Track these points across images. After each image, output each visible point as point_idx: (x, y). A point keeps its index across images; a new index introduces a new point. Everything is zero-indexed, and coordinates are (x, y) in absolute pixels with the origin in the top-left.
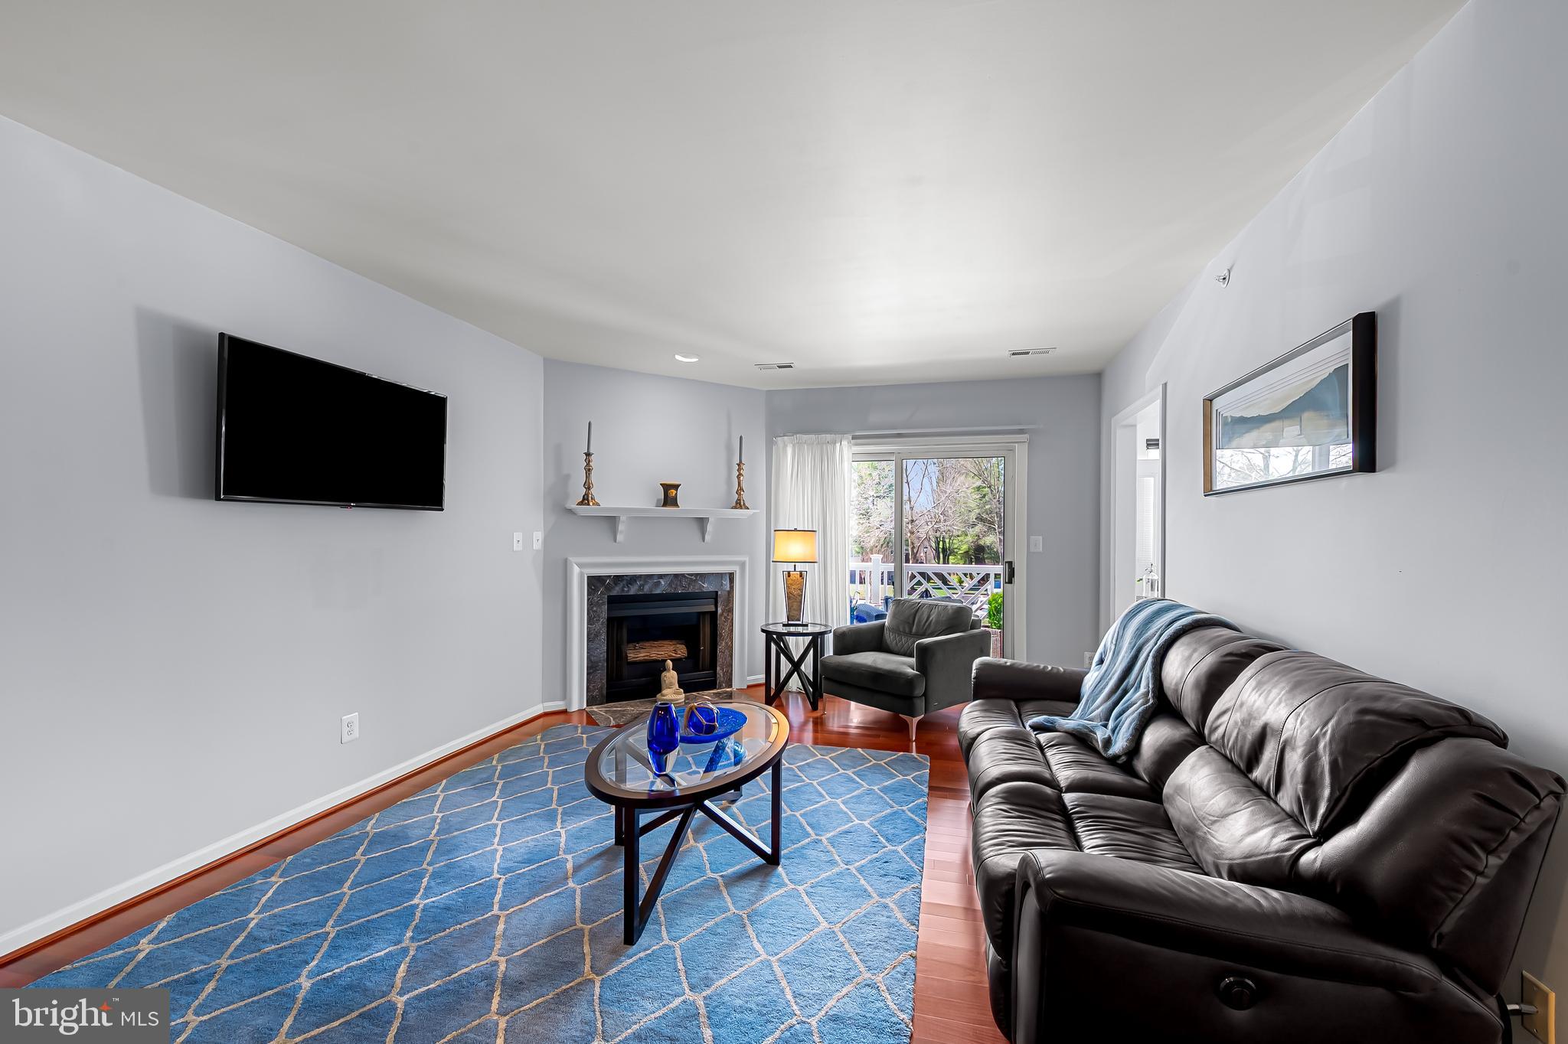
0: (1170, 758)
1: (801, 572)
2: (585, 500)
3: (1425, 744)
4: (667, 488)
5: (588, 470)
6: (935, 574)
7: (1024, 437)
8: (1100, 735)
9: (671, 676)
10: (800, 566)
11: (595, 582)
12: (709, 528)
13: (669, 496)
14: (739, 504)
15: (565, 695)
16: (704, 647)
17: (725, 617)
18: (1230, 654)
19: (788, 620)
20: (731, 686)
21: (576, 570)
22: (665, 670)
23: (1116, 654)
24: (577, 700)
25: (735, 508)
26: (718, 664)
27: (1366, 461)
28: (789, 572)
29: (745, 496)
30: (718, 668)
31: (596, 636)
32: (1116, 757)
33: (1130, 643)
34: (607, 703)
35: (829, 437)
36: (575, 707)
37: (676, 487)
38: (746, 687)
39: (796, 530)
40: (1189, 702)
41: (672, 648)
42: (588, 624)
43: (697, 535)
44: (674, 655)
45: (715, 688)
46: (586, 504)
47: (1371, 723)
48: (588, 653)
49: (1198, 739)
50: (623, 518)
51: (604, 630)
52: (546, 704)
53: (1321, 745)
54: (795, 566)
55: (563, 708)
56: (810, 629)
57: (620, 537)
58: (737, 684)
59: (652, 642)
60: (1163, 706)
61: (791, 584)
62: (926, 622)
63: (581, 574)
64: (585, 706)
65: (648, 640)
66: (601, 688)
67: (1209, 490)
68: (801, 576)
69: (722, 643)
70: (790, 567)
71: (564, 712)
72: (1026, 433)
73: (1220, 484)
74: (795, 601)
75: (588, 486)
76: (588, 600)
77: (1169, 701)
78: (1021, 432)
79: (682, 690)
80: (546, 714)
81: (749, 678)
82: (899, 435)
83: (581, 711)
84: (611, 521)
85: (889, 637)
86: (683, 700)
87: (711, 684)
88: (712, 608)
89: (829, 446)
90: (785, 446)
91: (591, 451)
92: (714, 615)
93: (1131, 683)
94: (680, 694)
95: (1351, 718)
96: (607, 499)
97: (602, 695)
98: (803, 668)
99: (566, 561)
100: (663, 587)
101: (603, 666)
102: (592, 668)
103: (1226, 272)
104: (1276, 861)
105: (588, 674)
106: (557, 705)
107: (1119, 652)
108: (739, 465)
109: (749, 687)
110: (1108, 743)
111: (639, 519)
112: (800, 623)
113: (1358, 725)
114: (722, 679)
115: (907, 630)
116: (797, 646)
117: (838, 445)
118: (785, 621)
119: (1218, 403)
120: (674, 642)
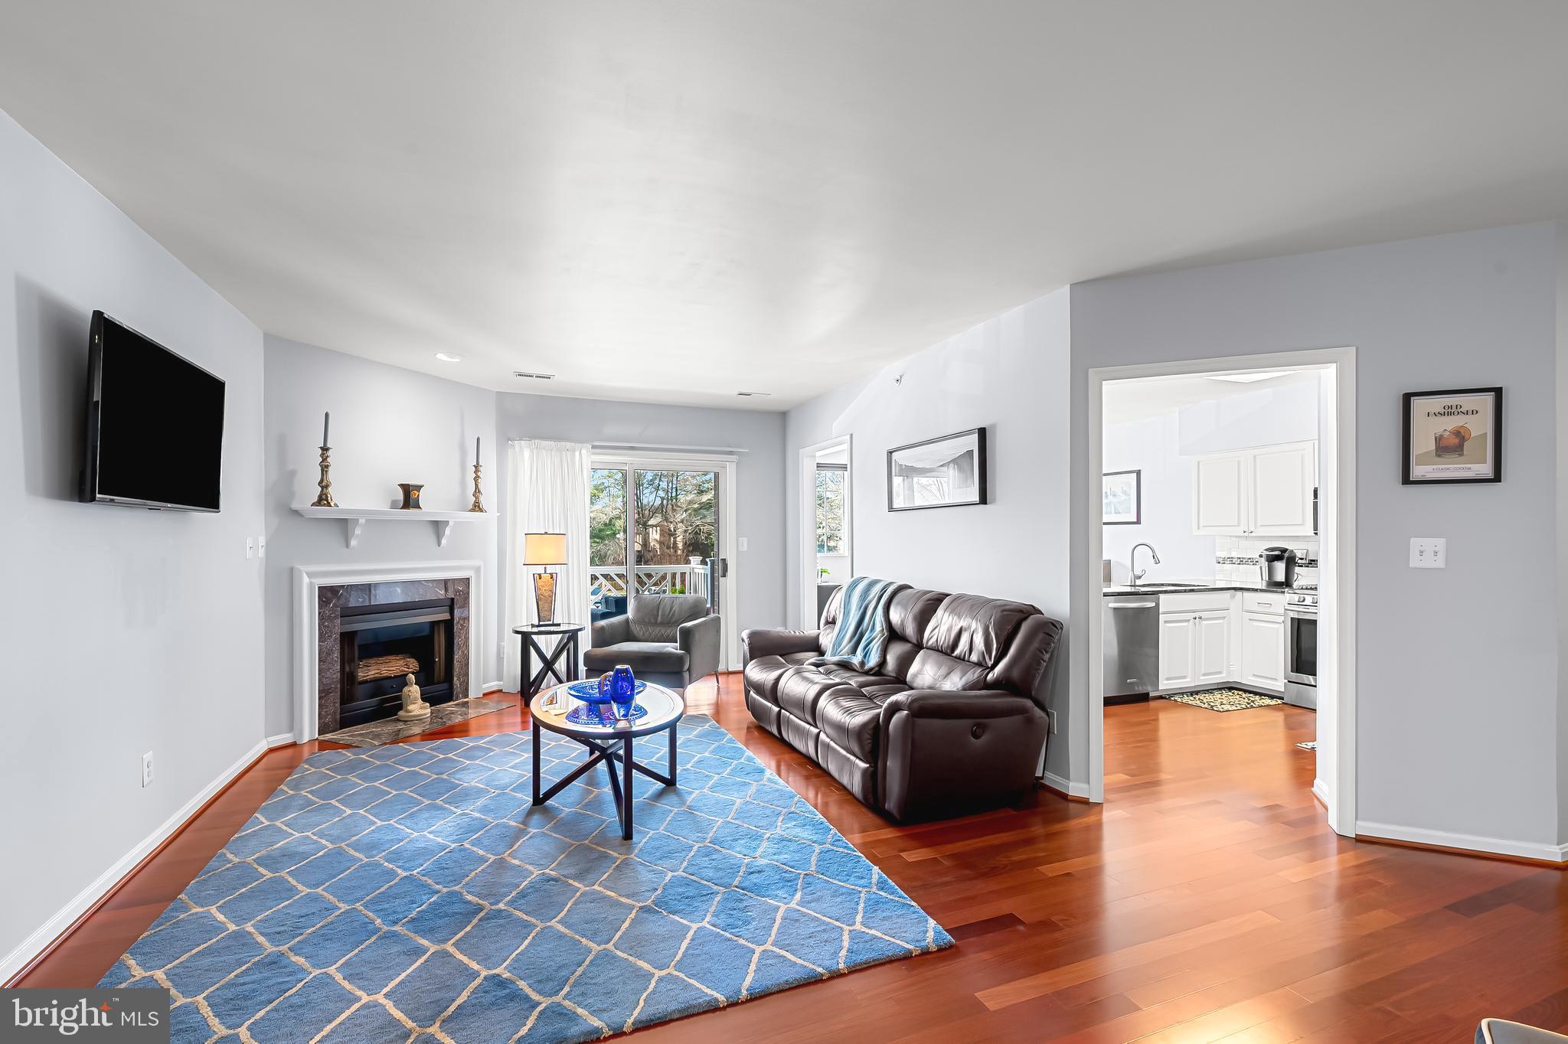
0: (905, 662)
1: (551, 574)
2: (323, 500)
3: (1025, 619)
4: (407, 489)
5: (324, 468)
6: (617, 575)
7: (734, 458)
8: (856, 660)
9: (414, 690)
10: (550, 569)
11: (328, 595)
12: (448, 531)
13: (409, 497)
14: (477, 507)
15: (292, 725)
16: (439, 658)
17: (462, 625)
18: (928, 600)
19: (539, 621)
20: (467, 696)
21: (306, 580)
22: (406, 684)
23: (846, 614)
24: (308, 729)
25: (473, 510)
26: (455, 674)
27: (983, 500)
28: (540, 575)
29: (482, 499)
30: (455, 679)
31: (328, 654)
32: (871, 669)
33: (857, 605)
34: (341, 729)
35: (568, 445)
36: (306, 739)
37: (419, 488)
38: (482, 696)
39: (546, 533)
40: (910, 630)
41: (401, 662)
42: (319, 642)
43: (432, 538)
44: (406, 669)
45: (452, 700)
46: (324, 505)
47: (1007, 615)
48: (319, 674)
49: (919, 646)
50: (362, 521)
51: (338, 647)
52: (271, 739)
53: (990, 628)
54: (545, 568)
55: (290, 741)
56: (562, 628)
57: (353, 543)
58: (474, 693)
59: (376, 659)
60: (893, 635)
61: (543, 586)
62: (670, 612)
63: (311, 585)
64: (317, 736)
65: (371, 657)
66: (335, 713)
67: (891, 509)
68: (552, 578)
69: (458, 653)
70: (540, 570)
71: (294, 745)
72: (734, 455)
73: (896, 506)
74: (545, 602)
75: (324, 485)
76: (319, 613)
77: (897, 633)
78: (731, 453)
79: (428, 704)
80: (272, 750)
81: (485, 686)
82: (632, 448)
83: (312, 741)
84: (344, 525)
85: (636, 629)
86: (429, 715)
87: (448, 697)
88: (446, 616)
89: (569, 453)
90: (521, 449)
91: (329, 445)
92: (449, 625)
93: (864, 628)
94: (425, 708)
95: (999, 614)
96: (344, 499)
97: (335, 721)
98: (557, 666)
99: (292, 570)
100: (399, 597)
101: (336, 688)
102: (324, 693)
103: (899, 378)
104: (978, 681)
105: (319, 698)
106: (285, 738)
107: (849, 613)
108: (476, 467)
109: (484, 695)
110: (862, 664)
111: (375, 521)
112: (551, 622)
113: (1002, 617)
114: (459, 690)
115: (653, 621)
116: (548, 644)
117: (577, 453)
118: (536, 622)
119: (895, 455)
120: (400, 657)
